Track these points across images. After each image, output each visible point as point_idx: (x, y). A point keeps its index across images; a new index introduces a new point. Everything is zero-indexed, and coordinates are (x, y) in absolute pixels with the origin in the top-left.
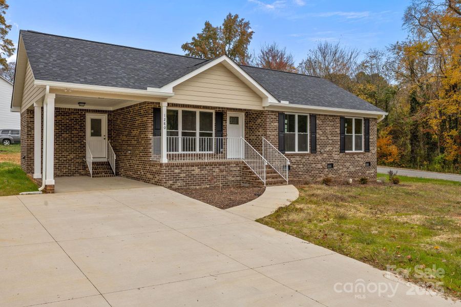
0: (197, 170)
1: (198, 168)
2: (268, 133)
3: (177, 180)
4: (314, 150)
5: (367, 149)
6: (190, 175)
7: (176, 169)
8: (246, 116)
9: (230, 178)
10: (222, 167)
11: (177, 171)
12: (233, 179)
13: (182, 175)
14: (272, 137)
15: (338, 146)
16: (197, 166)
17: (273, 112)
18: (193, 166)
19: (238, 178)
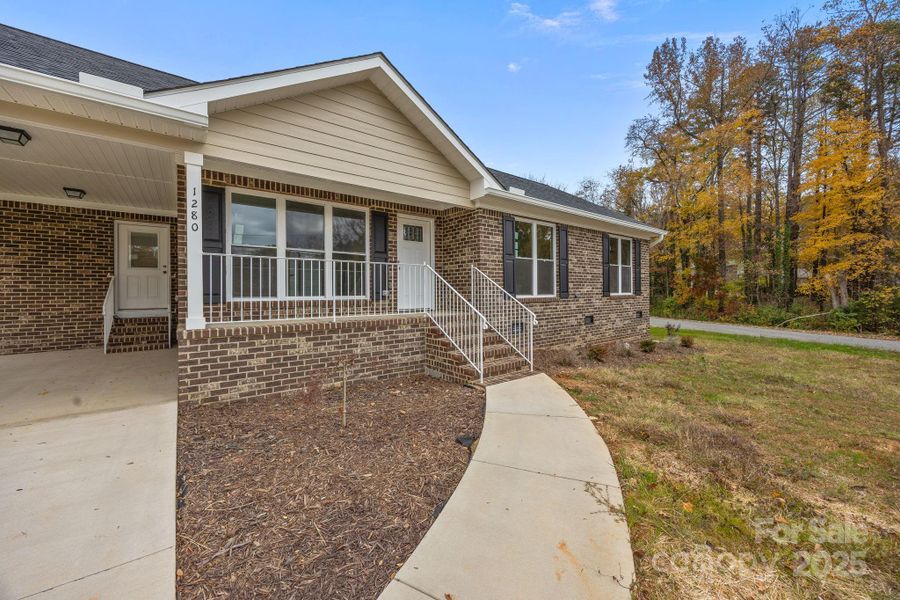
0: (303, 346)
1: (308, 340)
2: (483, 256)
3: (237, 377)
4: (564, 292)
5: (638, 291)
6: (282, 361)
7: (234, 346)
8: (438, 226)
9: (398, 358)
10: (375, 334)
11: (236, 352)
12: (405, 360)
13: (254, 362)
14: (490, 265)
15: (599, 285)
16: (303, 333)
17: (492, 212)
18: (293, 335)
19: (418, 357)
